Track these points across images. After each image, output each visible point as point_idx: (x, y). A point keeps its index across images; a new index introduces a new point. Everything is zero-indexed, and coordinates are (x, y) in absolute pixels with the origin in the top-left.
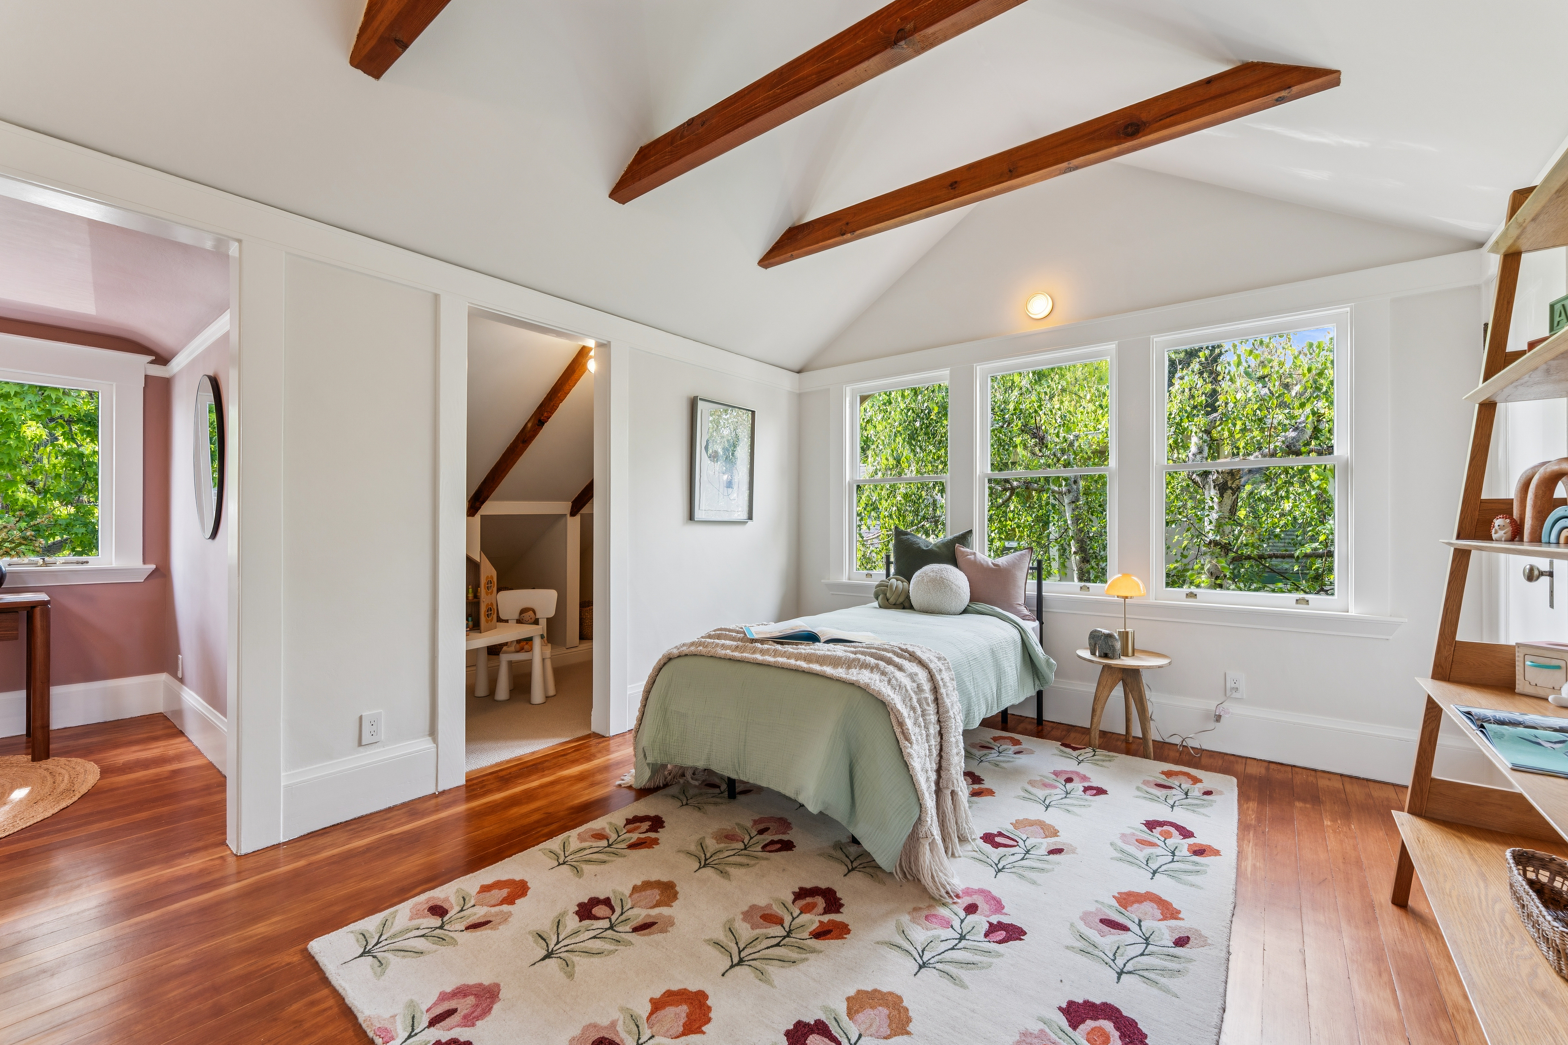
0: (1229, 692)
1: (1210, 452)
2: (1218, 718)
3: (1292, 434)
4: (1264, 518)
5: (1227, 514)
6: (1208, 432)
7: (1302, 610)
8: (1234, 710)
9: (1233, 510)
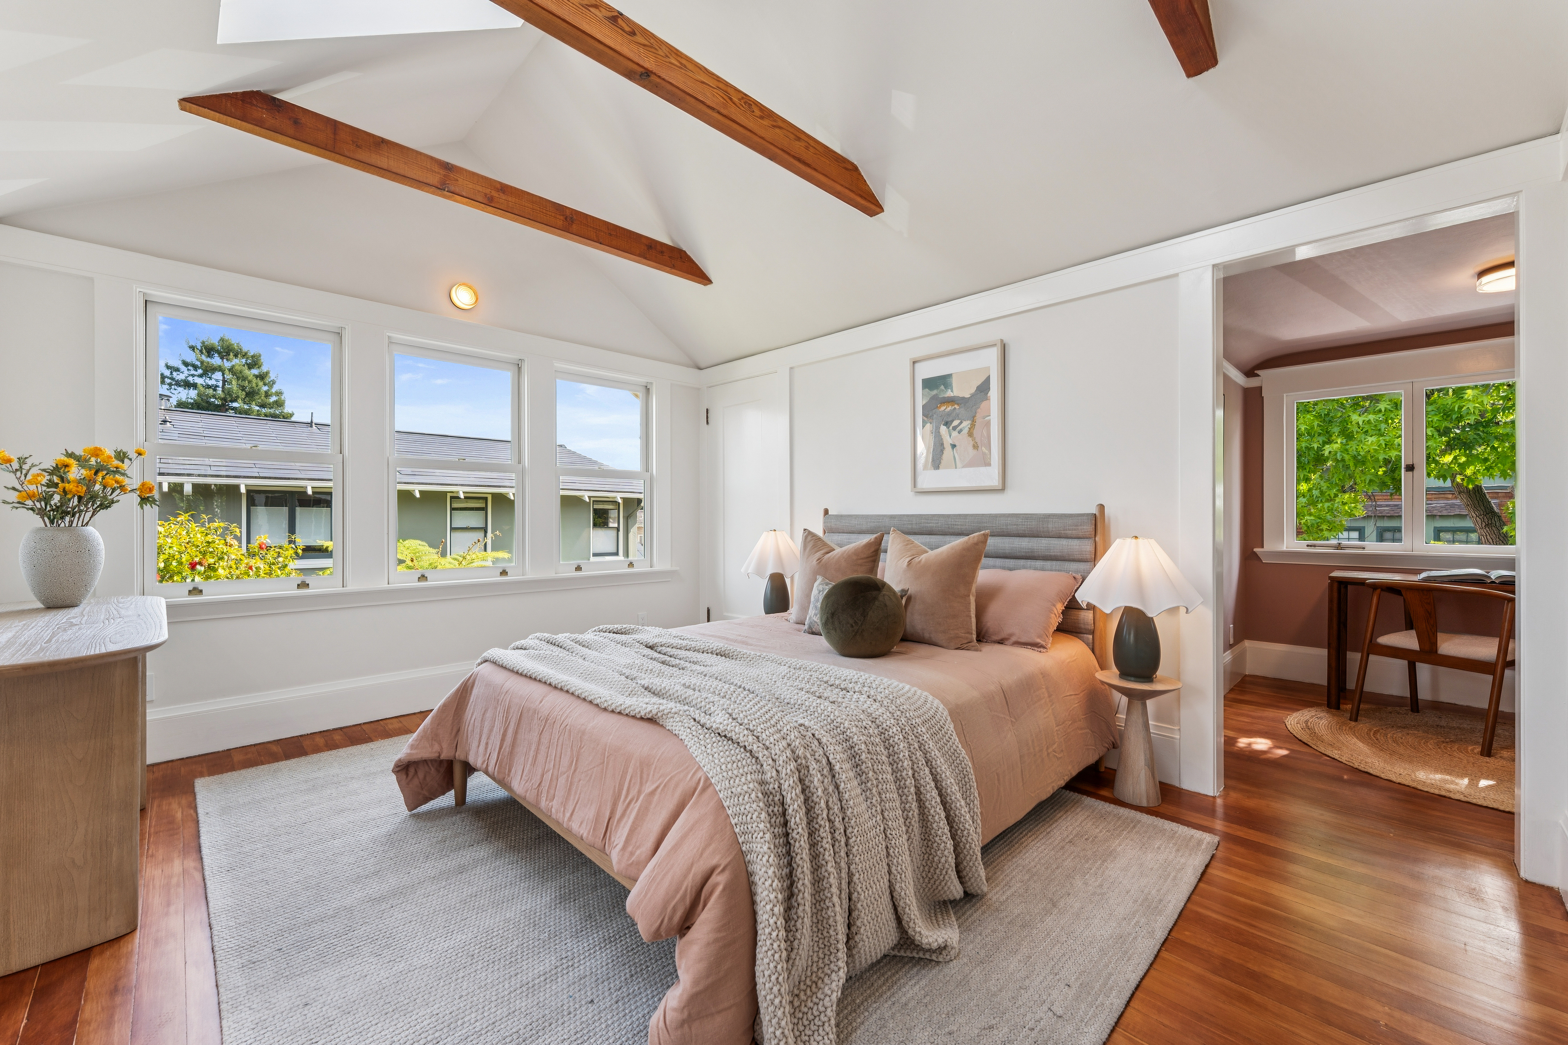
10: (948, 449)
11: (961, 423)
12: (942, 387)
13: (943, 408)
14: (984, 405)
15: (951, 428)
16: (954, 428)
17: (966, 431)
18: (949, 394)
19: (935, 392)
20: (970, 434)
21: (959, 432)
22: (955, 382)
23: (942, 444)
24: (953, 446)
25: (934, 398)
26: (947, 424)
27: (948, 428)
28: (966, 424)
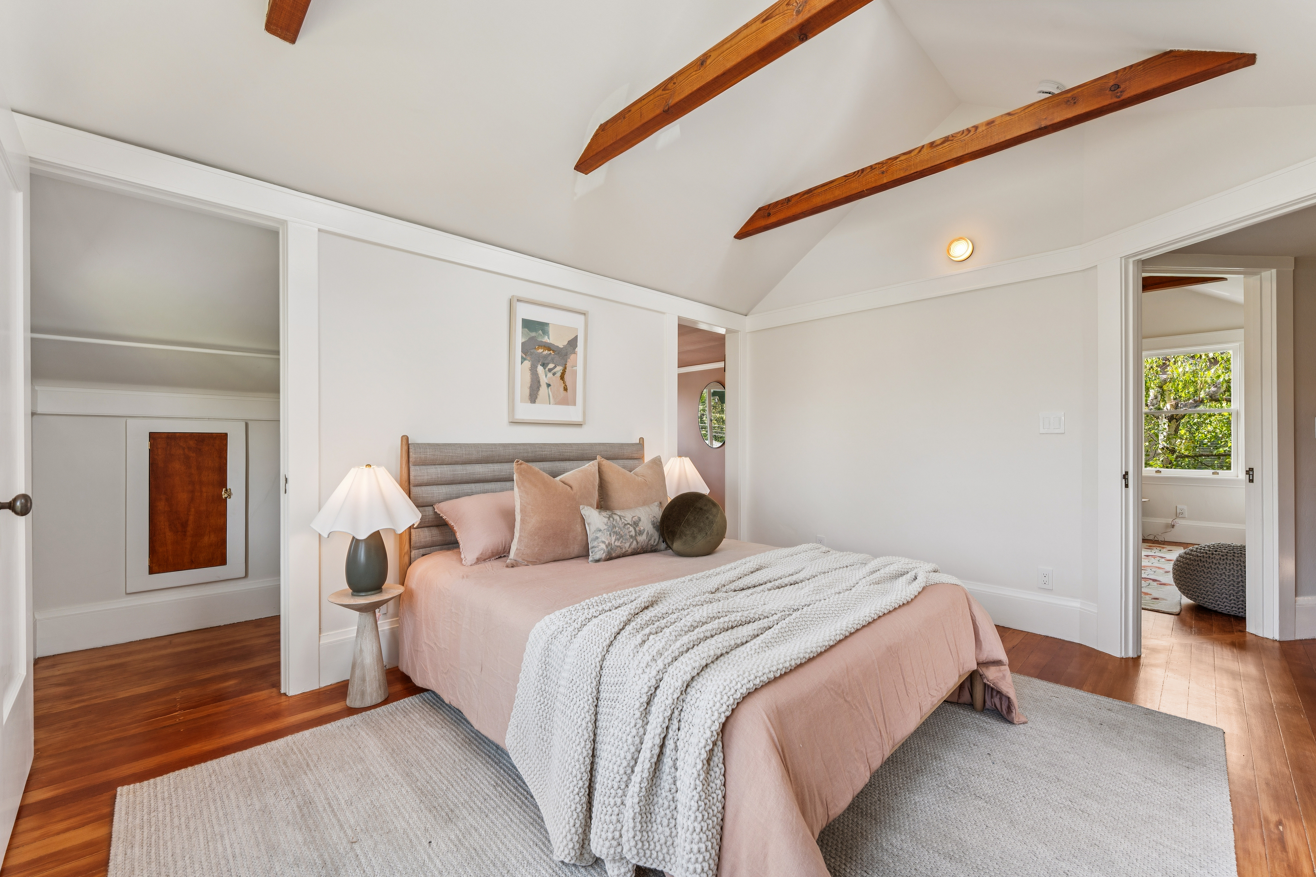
0: (1178, 515)
1: (1161, 397)
2: (1173, 526)
3: (1213, 389)
4: (1197, 434)
5: (1173, 433)
6: (1161, 387)
7: (1215, 476)
8: (1180, 522)
9: (1177, 430)
10: (543, 388)
11: (555, 367)
12: (540, 332)
13: (540, 351)
14: (572, 356)
15: (547, 369)
16: (550, 370)
17: (559, 374)
18: (546, 339)
19: (533, 334)
20: (562, 377)
21: (554, 374)
22: (551, 330)
23: (539, 382)
24: (549, 385)
25: (532, 339)
26: (544, 365)
27: (545, 369)
28: (559, 369)
